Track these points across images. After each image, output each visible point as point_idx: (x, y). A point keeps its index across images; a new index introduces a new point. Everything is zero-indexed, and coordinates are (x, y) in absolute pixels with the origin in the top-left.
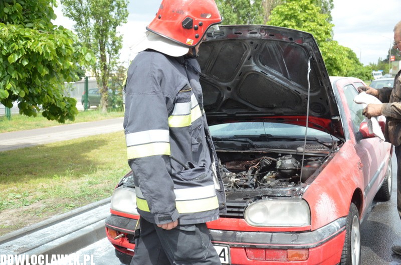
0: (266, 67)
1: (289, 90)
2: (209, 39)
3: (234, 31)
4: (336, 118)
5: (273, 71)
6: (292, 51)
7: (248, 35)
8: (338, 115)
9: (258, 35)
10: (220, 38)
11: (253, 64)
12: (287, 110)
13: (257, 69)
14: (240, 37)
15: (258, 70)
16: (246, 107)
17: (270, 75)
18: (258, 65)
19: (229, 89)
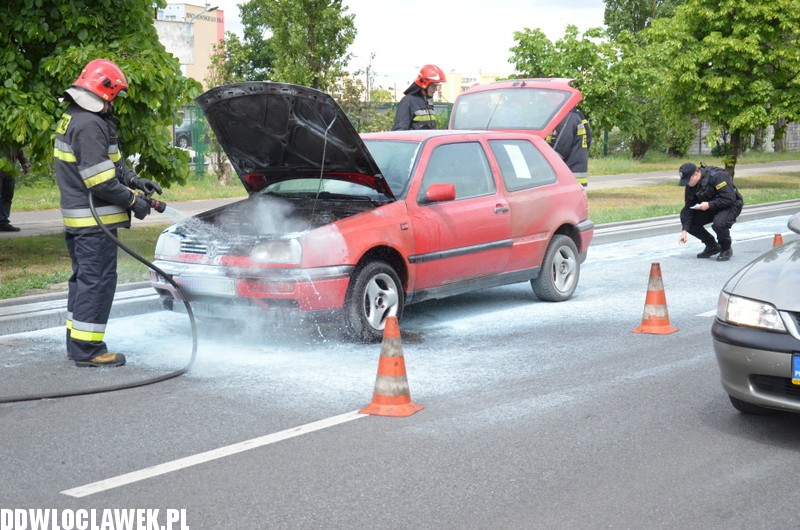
0: (309, 122)
1: (334, 146)
2: (251, 93)
3: (270, 87)
4: (378, 175)
5: (316, 126)
6: (323, 108)
7: (282, 92)
8: (378, 171)
9: (289, 92)
10: (261, 92)
11: (296, 118)
12: (338, 166)
13: (300, 122)
14: (275, 92)
15: (303, 124)
16: (305, 162)
17: (313, 130)
18: (301, 119)
19: (284, 142)
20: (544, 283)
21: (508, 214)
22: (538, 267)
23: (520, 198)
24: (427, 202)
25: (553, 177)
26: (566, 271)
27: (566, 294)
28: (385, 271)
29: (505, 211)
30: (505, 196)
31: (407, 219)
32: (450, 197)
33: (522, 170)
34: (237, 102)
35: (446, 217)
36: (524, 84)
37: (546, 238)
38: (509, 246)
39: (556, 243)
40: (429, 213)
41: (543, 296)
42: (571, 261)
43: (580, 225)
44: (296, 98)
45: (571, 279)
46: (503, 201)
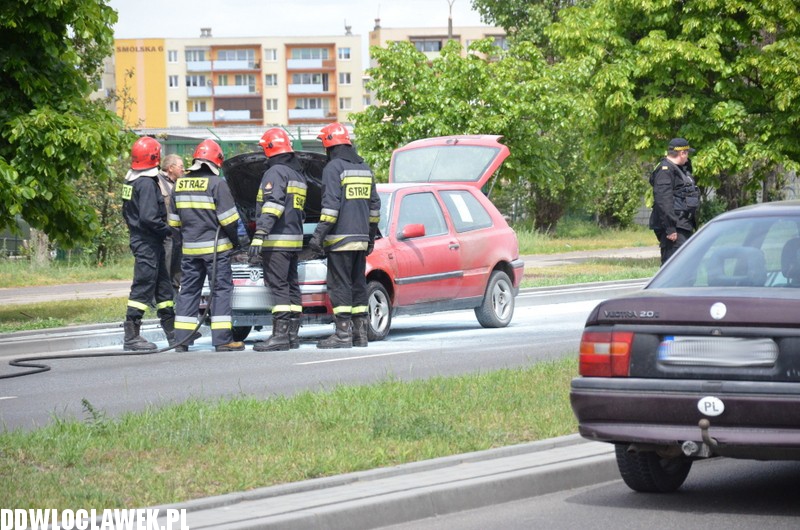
20: (486, 310)
21: (459, 250)
22: (482, 296)
23: (466, 238)
24: (404, 238)
25: (489, 222)
26: (504, 302)
27: (504, 322)
28: (380, 289)
29: (456, 248)
30: (455, 236)
31: (391, 251)
32: (420, 234)
33: (466, 216)
34: (255, 165)
35: (417, 251)
36: (457, 142)
37: (487, 271)
38: (460, 277)
39: (494, 278)
40: (404, 247)
41: (487, 323)
42: (507, 293)
43: (513, 263)
44: (310, 162)
45: (508, 309)
46: (454, 240)
